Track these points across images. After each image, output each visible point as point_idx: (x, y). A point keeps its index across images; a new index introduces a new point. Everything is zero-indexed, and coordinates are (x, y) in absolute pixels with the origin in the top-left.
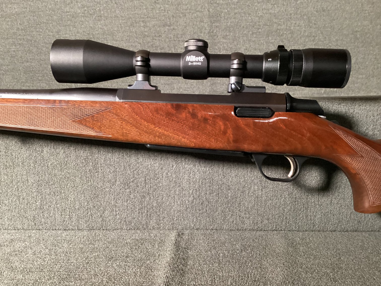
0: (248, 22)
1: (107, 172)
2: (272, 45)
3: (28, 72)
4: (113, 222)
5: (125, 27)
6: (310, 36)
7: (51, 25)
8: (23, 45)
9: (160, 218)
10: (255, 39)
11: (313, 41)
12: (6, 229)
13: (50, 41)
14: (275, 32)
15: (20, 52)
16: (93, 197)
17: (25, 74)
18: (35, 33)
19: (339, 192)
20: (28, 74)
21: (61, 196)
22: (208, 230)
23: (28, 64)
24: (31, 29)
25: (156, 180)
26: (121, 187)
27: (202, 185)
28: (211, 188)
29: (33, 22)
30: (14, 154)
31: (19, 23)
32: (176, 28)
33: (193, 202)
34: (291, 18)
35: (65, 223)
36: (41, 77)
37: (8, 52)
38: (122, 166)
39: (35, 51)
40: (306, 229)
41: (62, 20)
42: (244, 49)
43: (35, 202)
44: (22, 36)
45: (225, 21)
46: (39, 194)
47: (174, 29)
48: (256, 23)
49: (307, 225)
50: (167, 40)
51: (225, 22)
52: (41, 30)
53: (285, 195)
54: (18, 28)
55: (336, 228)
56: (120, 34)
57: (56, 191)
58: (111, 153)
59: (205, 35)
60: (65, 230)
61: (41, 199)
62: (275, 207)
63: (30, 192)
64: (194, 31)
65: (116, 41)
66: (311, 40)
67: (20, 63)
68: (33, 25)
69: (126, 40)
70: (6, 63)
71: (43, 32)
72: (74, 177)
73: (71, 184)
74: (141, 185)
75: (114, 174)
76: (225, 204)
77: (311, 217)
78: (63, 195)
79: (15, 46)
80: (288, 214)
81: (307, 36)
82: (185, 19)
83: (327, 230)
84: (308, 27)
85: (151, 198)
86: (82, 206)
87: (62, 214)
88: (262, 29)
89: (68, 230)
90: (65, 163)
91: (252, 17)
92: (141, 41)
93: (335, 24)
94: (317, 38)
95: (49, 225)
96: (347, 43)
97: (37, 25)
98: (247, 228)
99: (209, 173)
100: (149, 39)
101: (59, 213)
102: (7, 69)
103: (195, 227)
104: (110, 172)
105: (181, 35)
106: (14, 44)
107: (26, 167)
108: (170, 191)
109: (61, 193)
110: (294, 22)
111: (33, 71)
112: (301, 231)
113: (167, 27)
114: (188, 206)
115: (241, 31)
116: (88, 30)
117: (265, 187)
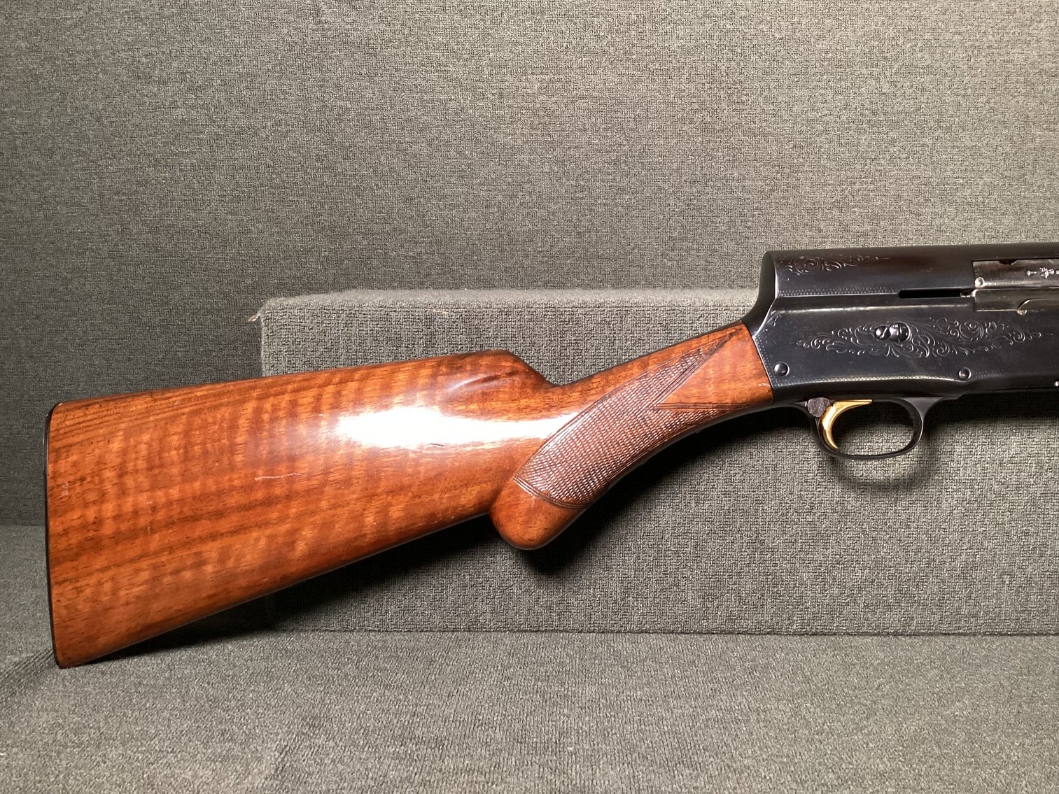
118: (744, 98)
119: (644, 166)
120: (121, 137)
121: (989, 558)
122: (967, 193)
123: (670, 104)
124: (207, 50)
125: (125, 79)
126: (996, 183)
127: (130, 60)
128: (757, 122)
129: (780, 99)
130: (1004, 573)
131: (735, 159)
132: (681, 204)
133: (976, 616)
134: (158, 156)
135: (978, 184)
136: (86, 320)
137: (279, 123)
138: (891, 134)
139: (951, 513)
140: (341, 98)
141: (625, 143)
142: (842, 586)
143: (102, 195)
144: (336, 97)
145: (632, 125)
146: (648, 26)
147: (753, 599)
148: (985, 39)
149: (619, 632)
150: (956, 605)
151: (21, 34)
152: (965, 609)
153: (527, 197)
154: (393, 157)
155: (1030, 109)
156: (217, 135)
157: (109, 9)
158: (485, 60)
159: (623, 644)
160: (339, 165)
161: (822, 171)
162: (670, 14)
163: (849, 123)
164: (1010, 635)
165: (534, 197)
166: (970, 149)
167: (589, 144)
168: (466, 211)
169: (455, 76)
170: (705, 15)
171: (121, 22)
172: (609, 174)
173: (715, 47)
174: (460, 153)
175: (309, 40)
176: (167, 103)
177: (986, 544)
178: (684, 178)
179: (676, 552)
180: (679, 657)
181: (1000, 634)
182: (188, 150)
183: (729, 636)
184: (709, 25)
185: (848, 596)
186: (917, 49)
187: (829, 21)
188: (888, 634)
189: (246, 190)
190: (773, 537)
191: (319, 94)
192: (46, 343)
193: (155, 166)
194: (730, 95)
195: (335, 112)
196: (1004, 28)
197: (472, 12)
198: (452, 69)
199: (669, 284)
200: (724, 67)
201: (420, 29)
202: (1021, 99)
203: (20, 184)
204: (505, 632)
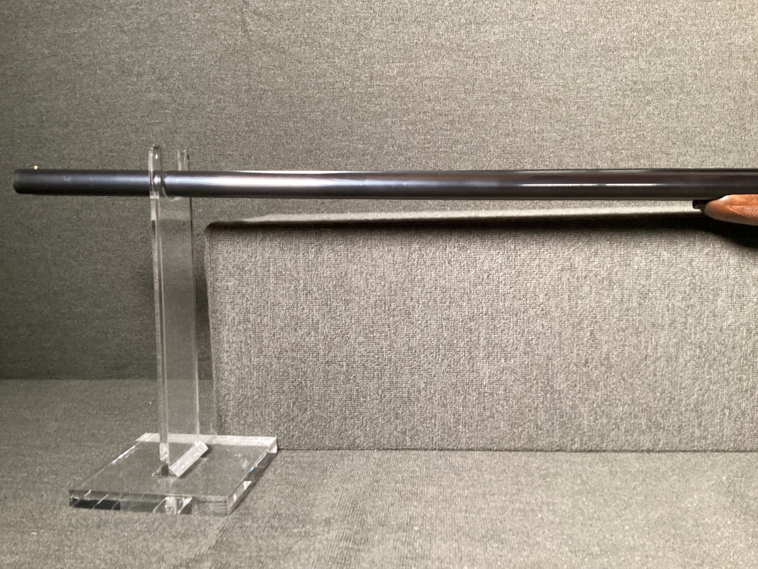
118: (542, 75)
119: (472, 124)
120: (113, 113)
121: (714, 397)
122: (703, 138)
123: (488, 81)
124: (170, 52)
125: (115, 73)
126: (724, 131)
127: (118, 60)
128: (552, 91)
129: (567, 75)
130: (725, 407)
131: (536, 118)
132: (498, 150)
133: (705, 438)
134: (138, 126)
135: (711, 131)
136: (92, 238)
137: (219, 101)
138: (647, 98)
139: (686, 365)
140: (261, 82)
141: (458, 108)
142: (608, 416)
143: (100, 153)
144: (258, 82)
145: (463, 96)
146: (473, 26)
147: (546, 427)
148: (714, 29)
149: (453, 450)
150: (691, 430)
151: (45, 45)
152: (697, 433)
153: (391, 148)
154: (297, 122)
155: (748, 77)
156: (178, 110)
157: (103, 26)
158: (360, 54)
159: (456, 458)
160: (261, 129)
161: (598, 124)
162: (489, 18)
163: (617, 91)
164: (731, 452)
165: (396, 148)
166: (705, 106)
167: (433, 109)
168: (348, 158)
169: (339, 65)
170: (512, 18)
171: (111, 34)
172: (447, 130)
173: (520, 40)
174: (343, 119)
175: (239, 43)
176: (143, 89)
177: (711, 387)
178: (500, 132)
179: (492, 394)
180: (495, 467)
181: (723, 451)
182: (157, 121)
183: (530, 453)
184: (516, 25)
185: (613, 424)
186: (665, 37)
187: (601, 19)
188: (643, 451)
189: (197, 147)
190: (560, 383)
191: (246, 81)
192: (64, 254)
193: (136, 133)
194: (532, 73)
195: (258, 92)
196: (727, 20)
197: (351, 20)
198: (337, 61)
199: (491, 207)
200: (527, 54)
201: (315, 33)
202: (741, 70)
203: (46, 146)
204: (374, 450)
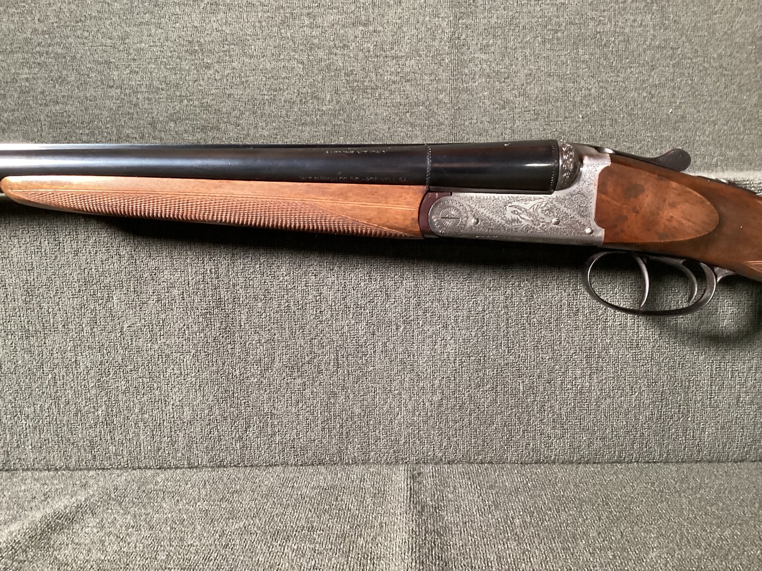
0: (533, 17)
1: (254, 342)
2: (584, 66)
3: (59, 126)
4: (267, 449)
5: (270, 28)
6: (665, 48)
7: (108, 22)
8: (47, 66)
9: (369, 439)
10: (549, 53)
11: (672, 57)
12: (28, 469)
13: (106, 57)
14: (592, 39)
15: (40, 81)
16: (221, 398)
17: (51, 130)
18: (72, 41)
19: (755, 380)
20: (59, 130)
21: (153, 396)
22: (472, 463)
23: (58, 108)
24: (63, 31)
25: (361, 358)
26: (284, 374)
27: (462, 367)
28: (481, 374)
29: (68, 15)
30: (45, 305)
31: (36, 18)
32: (380, 28)
33: (440, 405)
34: (624, 9)
35: (160, 453)
36: (88, 135)
37: (14, 80)
38: (287, 329)
39: (73, 78)
40: (683, 458)
41: (132, 12)
42: (526, 76)
43: (93, 410)
44: (43, 46)
45: (486, 14)
46: (103, 393)
47: (375, 31)
48: (550, 19)
49: (684, 450)
50: (361, 55)
51: (485, 18)
52: (86, 34)
53: (640, 387)
54: (36, 30)
55: (746, 454)
56: (259, 43)
57: (141, 384)
58: (261, 300)
59: (443, 43)
60: (160, 468)
61: (107, 402)
62: (618, 412)
63: (83, 387)
64: (420, 36)
65: (251, 57)
66: (667, 55)
67: (41, 105)
68: (68, 23)
69: (273, 55)
70: (10, 106)
71: (91, 37)
72: (179, 354)
73: (173, 369)
74: (327, 370)
75: (269, 346)
76: (512, 409)
77: (693, 432)
78: (157, 393)
79: (30, 68)
80: (646, 426)
81: (659, 47)
82: (400, 10)
83: (728, 459)
84: (660, 28)
85: (348, 396)
86: (197, 416)
87: (153, 435)
88: (563, 33)
89: (168, 468)
90: (159, 323)
91: (543, 6)
92: (304, 58)
93: (716, 21)
94: (679, 52)
95: (125, 459)
96: (741, 62)
97: (77, 22)
98: (558, 459)
99: (477, 342)
100: (321, 54)
101: (149, 433)
102: (11, 118)
103: (446, 458)
104: (259, 343)
105: (392, 43)
106: (25, 63)
107: (74, 333)
108: (391, 381)
109: (151, 388)
110: (632, 18)
111: (68, 122)
112: (672, 462)
113: (361, 28)
114: (429, 414)
115: (519, 36)
116: (189, 33)
117: (597, 370)
